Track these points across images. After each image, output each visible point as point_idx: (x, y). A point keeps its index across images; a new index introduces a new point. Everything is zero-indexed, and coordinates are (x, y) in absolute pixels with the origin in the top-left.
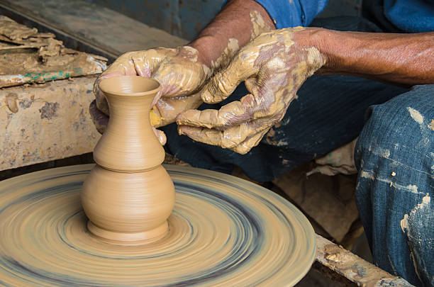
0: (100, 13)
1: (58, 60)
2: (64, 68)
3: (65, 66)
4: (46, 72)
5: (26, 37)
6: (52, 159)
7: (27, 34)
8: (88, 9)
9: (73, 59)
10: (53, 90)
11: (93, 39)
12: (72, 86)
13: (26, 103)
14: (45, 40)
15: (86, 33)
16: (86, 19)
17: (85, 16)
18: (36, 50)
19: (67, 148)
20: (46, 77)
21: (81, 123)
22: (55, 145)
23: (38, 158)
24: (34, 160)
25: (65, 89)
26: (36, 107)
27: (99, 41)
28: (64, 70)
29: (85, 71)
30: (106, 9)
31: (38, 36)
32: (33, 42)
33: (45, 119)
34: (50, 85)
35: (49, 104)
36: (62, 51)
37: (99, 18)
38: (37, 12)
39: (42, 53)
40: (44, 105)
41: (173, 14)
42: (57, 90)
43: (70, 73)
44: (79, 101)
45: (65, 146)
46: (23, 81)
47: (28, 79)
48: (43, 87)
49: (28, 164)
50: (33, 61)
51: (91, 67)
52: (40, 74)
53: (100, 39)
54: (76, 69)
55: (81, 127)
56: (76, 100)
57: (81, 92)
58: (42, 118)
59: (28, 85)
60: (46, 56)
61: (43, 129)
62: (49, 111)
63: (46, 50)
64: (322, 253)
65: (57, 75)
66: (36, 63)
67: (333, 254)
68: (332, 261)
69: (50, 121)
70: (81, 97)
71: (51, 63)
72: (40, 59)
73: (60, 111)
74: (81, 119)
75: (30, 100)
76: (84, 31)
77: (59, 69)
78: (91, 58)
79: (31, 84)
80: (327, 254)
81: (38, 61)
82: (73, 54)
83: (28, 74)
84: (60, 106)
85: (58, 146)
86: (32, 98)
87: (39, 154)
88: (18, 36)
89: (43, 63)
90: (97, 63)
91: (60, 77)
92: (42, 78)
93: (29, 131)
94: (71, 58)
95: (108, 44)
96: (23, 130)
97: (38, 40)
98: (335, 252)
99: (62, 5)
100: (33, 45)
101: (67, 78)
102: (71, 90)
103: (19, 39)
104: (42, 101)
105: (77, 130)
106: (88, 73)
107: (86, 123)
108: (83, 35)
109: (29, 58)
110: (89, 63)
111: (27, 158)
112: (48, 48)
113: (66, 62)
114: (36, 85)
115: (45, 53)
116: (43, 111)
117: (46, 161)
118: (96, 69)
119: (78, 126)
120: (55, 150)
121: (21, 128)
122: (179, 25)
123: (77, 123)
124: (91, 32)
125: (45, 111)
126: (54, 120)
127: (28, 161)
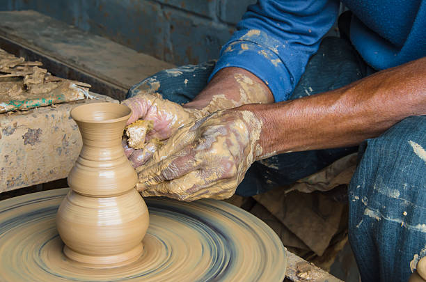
0: (92, 41)
1: (41, 88)
2: (47, 95)
3: (48, 93)
4: (29, 100)
5: (14, 66)
6: (36, 184)
7: (15, 63)
8: (81, 37)
9: (56, 86)
10: (35, 117)
11: (84, 66)
12: (54, 113)
13: (9, 130)
14: (31, 69)
15: (76, 60)
16: (78, 47)
17: (77, 43)
18: (22, 78)
19: (51, 173)
20: (30, 104)
21: (64, 148)
22: (39, 169)
23: (22, 183)
24: (18, 185)
25: (47, 116)
26: (19, 134)
27: (89, 67)
28: (46, 97)
29: (67, 98)
30: (97, 37)
31: (26, 65)
32: (20, 70)
33: (28, 145)
34: (33, 112)
35: (31, 130)
36: (47, 79)
37: (90, 45)
38: (31, 41)
39: (27, 81)
40: (27, 132)
41: (164, 39)
42: (39, 116)
43: (53, 100)
44: (62, 126)
45: (48, 170)
46: (6, 109)
47: (11, 107)
48: (25, 114)
49: (12, 189)
50: (18, 89)
51: (73, 94)
52: (23, 102)
53: (90, 65)
54: (59, 96)
55: (63, 151)
56: (58, 125)
57: (63, 118)
58: (25, 144)
59: (11, 112)
60: (30, 83)
61: (26, 155)
62: (32, 137)
63: (31, 78)
64: (293, 271)
65: (40, 102)
66: (21, 91)
67: (304, 272)
68: (303, 279)
69: (33, 147)
70: (64, 123)
71: (35, 90)
72: (25, 87)
73: (42, 137)
74: (63, 144)
75: (13, 127)
76: (75, 58)
77: (42, 96)
78: (73, 85)
79: (15, 111)
80: (299, 272)
81: (23, 89)
82: (57, 81)
83: (11, 102)
84: (43, 132)
85: (42, 171)
86: (15, 125)
87: (23, 178)
88: (5, 65)
89: (27, 91)
90: (79, 89)
91: (43, 104)
92: (25, 105)
93: (13, 157)
94: (55, 86)
95: (97, 70)
96: (6, 156)
97: (25, 69)
98: (307, 269)
99: (56, 33)
100: (19, 74)
101: (50, 105)
102: (53, 116)
103: (6, 68)
104: (24, 128)
105: (60, 155)
106: (71, 100)
107: (68, 147)
108: (74, 62)
109: (15, 86)
110: (72, 90)
111: (10, 183)
112: (33, 76)
113: (49, 89)
114: (19, 113)
115: (29, 81)
116: (26, 137)
117: (30, 185)
118: (78, 95)
119: (61, 151)
120: (38, 174)
121: (5, 155)
122: (171, 49)
123: (59, 148)
124: (81, 59)
125: (27, 138)
126: (37, 146)
127: (13, 186)
